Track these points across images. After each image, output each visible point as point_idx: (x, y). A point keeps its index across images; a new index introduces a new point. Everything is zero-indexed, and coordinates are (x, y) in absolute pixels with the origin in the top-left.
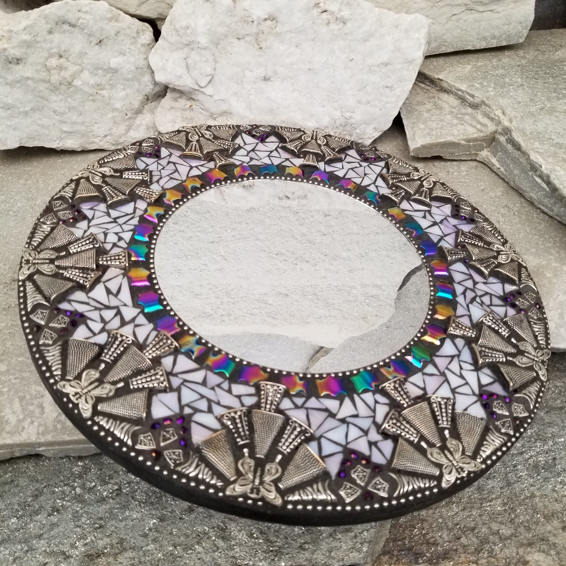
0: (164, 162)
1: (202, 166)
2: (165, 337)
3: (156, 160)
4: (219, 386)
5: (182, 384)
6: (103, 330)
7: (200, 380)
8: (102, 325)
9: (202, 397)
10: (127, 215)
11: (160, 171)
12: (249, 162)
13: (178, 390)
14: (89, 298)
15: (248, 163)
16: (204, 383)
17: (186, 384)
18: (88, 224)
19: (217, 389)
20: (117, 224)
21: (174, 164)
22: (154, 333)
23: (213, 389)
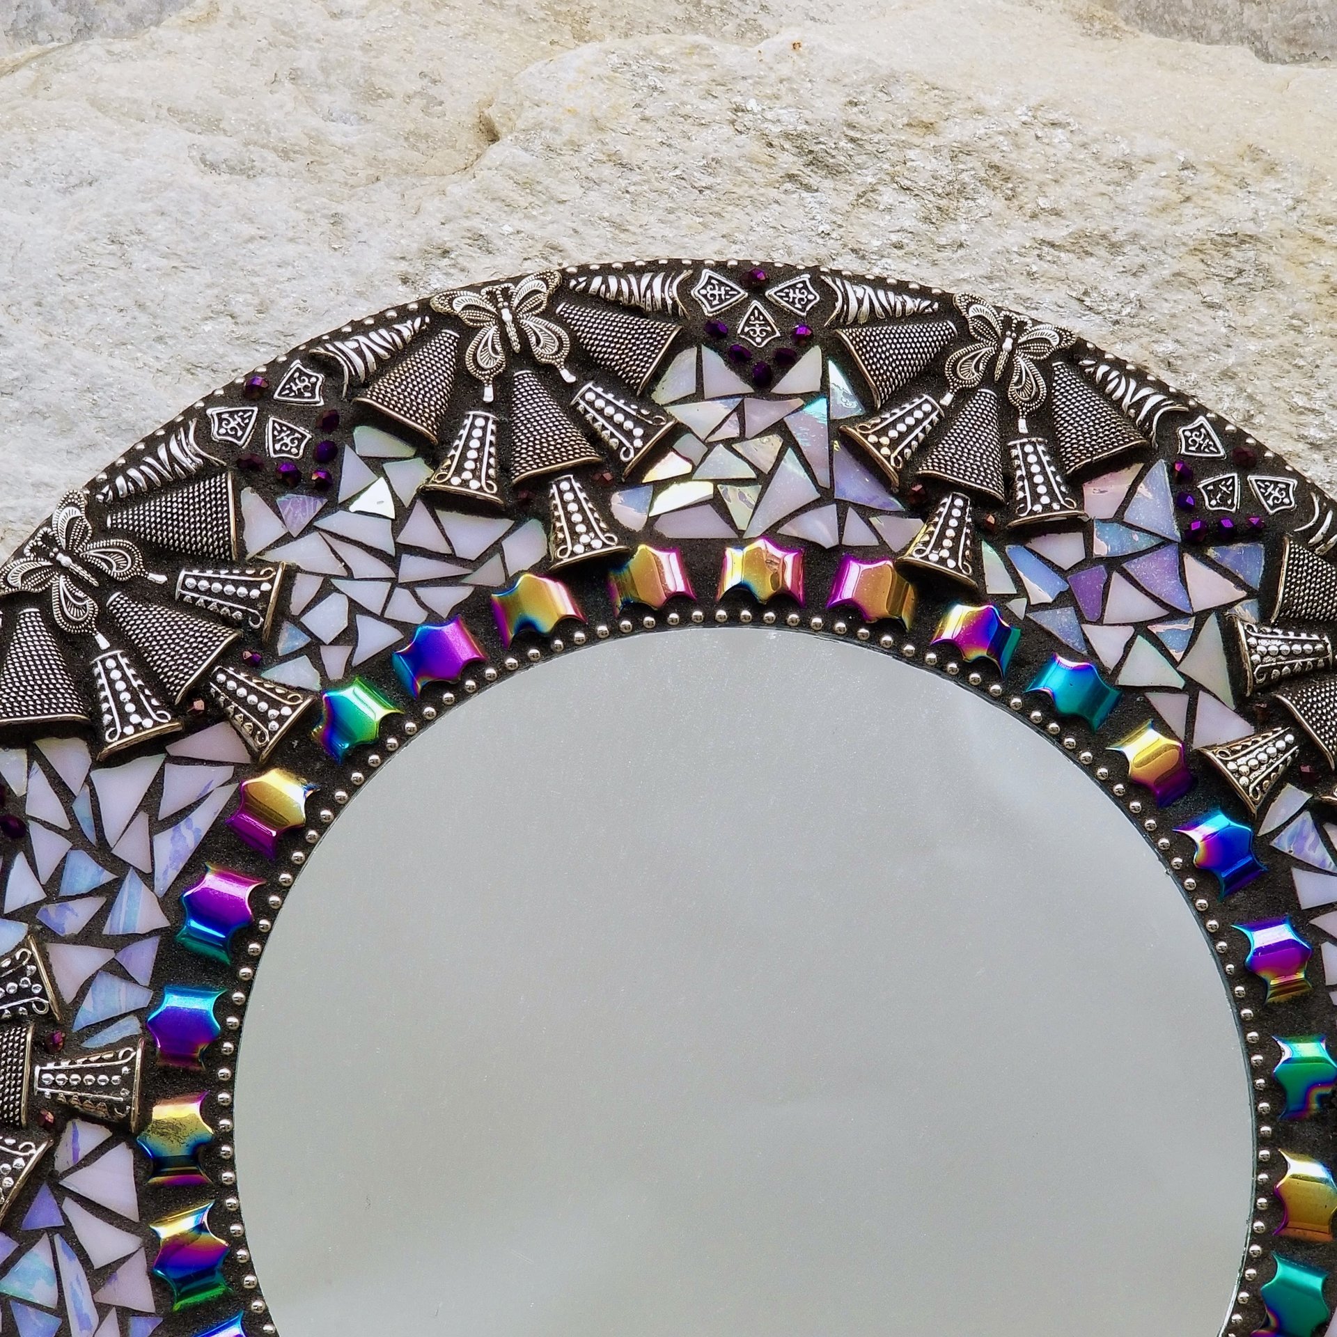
0: (761, 414)
1: (866, 512)
2: (125, 1070)
3: (748, 389)
4: (125, 1314)
5: (52, 1231)
6: (26, 914)
7: (99, 1261)
8: (36, 894)
9: (60, 1310)
10: (451, 558)
11: (711, 446)
12: (1043, 606)
13: (26, 1241)
14: (88, 781)
15: (1030, 608)
16: (99, 1276)
17: (57, 1239)
18: (317, 517)
19: (112, 1316)
20: (391, 574)
21: (790, 442)
22: (132, 1026)
23: (102, 1309)
